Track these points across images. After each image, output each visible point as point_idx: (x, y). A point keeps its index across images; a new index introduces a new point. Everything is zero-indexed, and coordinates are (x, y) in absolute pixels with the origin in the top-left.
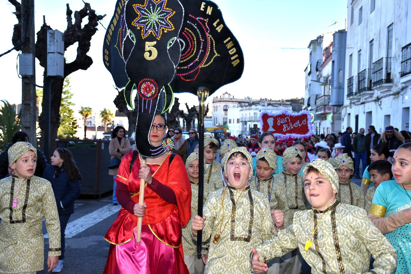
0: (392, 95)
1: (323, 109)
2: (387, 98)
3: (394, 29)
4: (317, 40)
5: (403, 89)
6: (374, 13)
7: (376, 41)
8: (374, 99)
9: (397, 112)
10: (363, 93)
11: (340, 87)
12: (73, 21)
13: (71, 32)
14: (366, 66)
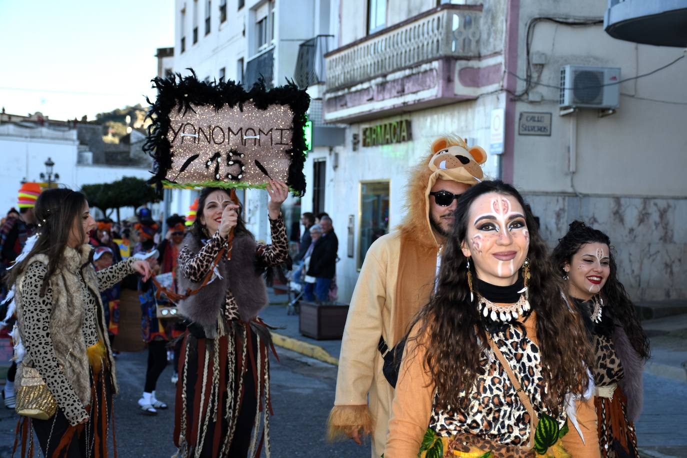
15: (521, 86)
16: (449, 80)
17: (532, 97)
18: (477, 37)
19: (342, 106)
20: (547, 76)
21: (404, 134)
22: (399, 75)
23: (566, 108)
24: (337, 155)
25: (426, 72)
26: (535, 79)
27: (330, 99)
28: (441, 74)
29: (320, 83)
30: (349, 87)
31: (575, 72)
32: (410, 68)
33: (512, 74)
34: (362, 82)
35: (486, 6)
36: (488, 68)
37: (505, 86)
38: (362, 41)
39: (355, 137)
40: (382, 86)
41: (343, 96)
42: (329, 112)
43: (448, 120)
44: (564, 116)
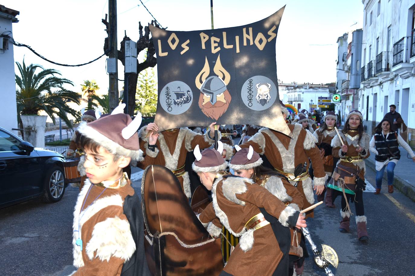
0: (389, 80)
1: (346, 92)
2: (386, 83)
3: (391, 30)
4: (343, 37)
5: (396, 76)
6: (379, 16)
7: (381, 38)
8: (379, 83)
9: (392, 93)
10: (371, 79)
11: (357, 74)
12: (144, 33)
13: (142, 42)
14: (374, 58)
15: (355, 93)
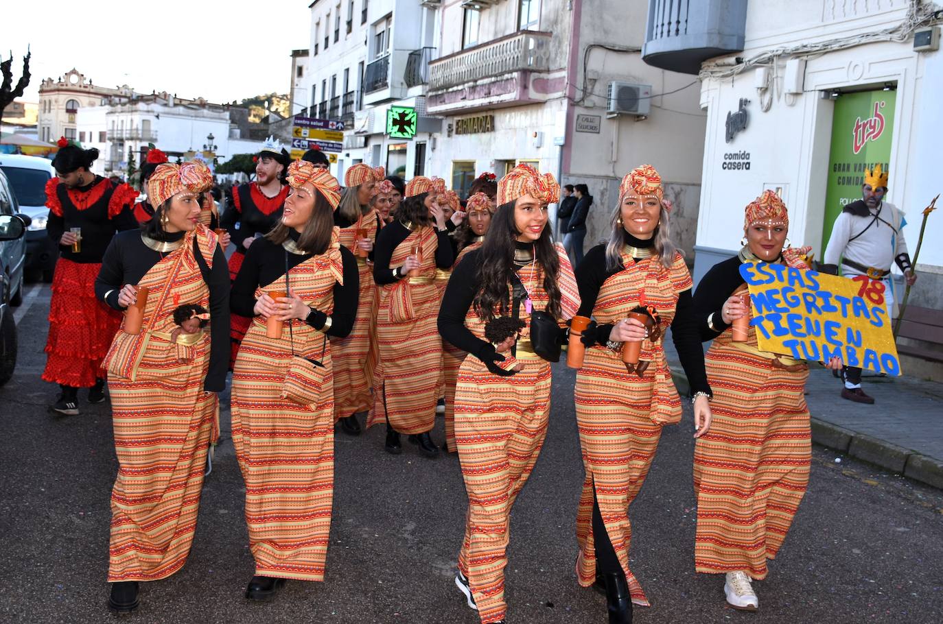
15: (579, 95)
16: (525, 87)
17: (587, 103)
18: (547, 56)
19: (441, 102)
20: (599, 88)
21: (489, 126)
22: (486, 81)
23: (611, 113)
24: (435, 140)
25: (507, 80)
26: (589, 91)
27: (431, 97)
28: (519, 82)
29: (423, 84)
30: (447, 88)
31: (619, 86)
32: (496, 76)
33: (573, 85)
34: (457, 85)
35: (555, 33)
36: (555, 79)
37: (567, 94)
38: (458, 53)
39: (450, 126)
40: (473, 88)
41: (442, 94)
42: (430, 106)
43: (523, 117)
44: (609, 119)
